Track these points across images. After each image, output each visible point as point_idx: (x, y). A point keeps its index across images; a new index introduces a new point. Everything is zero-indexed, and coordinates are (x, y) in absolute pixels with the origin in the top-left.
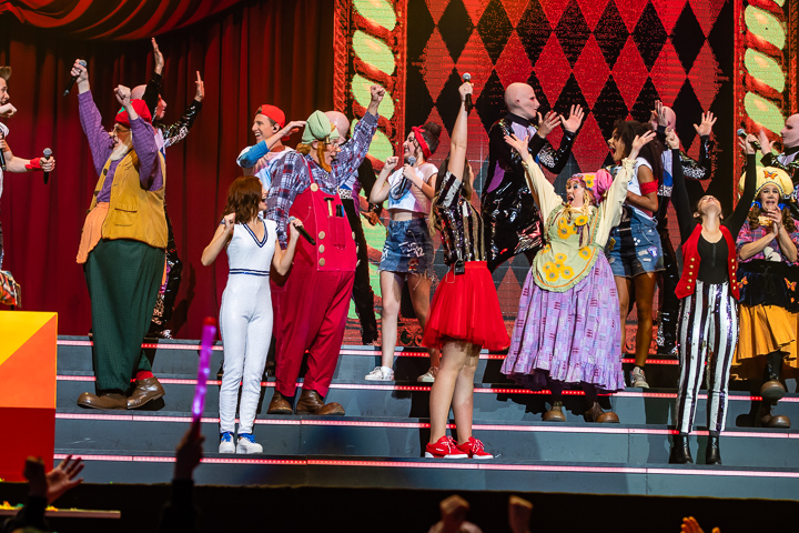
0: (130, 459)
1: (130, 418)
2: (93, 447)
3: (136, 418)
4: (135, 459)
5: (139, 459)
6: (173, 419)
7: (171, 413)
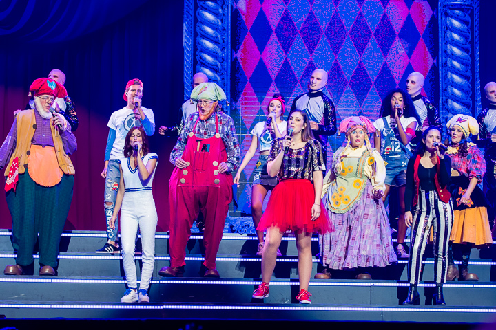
0: (49, 306)
1: (50, 281)
2: (26, 299)
3: (53, 281)
4: (53, 306)
5: (55, 306)
6: (77, 281)
7: (77, 277)
